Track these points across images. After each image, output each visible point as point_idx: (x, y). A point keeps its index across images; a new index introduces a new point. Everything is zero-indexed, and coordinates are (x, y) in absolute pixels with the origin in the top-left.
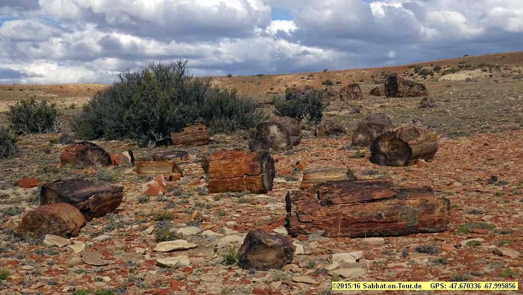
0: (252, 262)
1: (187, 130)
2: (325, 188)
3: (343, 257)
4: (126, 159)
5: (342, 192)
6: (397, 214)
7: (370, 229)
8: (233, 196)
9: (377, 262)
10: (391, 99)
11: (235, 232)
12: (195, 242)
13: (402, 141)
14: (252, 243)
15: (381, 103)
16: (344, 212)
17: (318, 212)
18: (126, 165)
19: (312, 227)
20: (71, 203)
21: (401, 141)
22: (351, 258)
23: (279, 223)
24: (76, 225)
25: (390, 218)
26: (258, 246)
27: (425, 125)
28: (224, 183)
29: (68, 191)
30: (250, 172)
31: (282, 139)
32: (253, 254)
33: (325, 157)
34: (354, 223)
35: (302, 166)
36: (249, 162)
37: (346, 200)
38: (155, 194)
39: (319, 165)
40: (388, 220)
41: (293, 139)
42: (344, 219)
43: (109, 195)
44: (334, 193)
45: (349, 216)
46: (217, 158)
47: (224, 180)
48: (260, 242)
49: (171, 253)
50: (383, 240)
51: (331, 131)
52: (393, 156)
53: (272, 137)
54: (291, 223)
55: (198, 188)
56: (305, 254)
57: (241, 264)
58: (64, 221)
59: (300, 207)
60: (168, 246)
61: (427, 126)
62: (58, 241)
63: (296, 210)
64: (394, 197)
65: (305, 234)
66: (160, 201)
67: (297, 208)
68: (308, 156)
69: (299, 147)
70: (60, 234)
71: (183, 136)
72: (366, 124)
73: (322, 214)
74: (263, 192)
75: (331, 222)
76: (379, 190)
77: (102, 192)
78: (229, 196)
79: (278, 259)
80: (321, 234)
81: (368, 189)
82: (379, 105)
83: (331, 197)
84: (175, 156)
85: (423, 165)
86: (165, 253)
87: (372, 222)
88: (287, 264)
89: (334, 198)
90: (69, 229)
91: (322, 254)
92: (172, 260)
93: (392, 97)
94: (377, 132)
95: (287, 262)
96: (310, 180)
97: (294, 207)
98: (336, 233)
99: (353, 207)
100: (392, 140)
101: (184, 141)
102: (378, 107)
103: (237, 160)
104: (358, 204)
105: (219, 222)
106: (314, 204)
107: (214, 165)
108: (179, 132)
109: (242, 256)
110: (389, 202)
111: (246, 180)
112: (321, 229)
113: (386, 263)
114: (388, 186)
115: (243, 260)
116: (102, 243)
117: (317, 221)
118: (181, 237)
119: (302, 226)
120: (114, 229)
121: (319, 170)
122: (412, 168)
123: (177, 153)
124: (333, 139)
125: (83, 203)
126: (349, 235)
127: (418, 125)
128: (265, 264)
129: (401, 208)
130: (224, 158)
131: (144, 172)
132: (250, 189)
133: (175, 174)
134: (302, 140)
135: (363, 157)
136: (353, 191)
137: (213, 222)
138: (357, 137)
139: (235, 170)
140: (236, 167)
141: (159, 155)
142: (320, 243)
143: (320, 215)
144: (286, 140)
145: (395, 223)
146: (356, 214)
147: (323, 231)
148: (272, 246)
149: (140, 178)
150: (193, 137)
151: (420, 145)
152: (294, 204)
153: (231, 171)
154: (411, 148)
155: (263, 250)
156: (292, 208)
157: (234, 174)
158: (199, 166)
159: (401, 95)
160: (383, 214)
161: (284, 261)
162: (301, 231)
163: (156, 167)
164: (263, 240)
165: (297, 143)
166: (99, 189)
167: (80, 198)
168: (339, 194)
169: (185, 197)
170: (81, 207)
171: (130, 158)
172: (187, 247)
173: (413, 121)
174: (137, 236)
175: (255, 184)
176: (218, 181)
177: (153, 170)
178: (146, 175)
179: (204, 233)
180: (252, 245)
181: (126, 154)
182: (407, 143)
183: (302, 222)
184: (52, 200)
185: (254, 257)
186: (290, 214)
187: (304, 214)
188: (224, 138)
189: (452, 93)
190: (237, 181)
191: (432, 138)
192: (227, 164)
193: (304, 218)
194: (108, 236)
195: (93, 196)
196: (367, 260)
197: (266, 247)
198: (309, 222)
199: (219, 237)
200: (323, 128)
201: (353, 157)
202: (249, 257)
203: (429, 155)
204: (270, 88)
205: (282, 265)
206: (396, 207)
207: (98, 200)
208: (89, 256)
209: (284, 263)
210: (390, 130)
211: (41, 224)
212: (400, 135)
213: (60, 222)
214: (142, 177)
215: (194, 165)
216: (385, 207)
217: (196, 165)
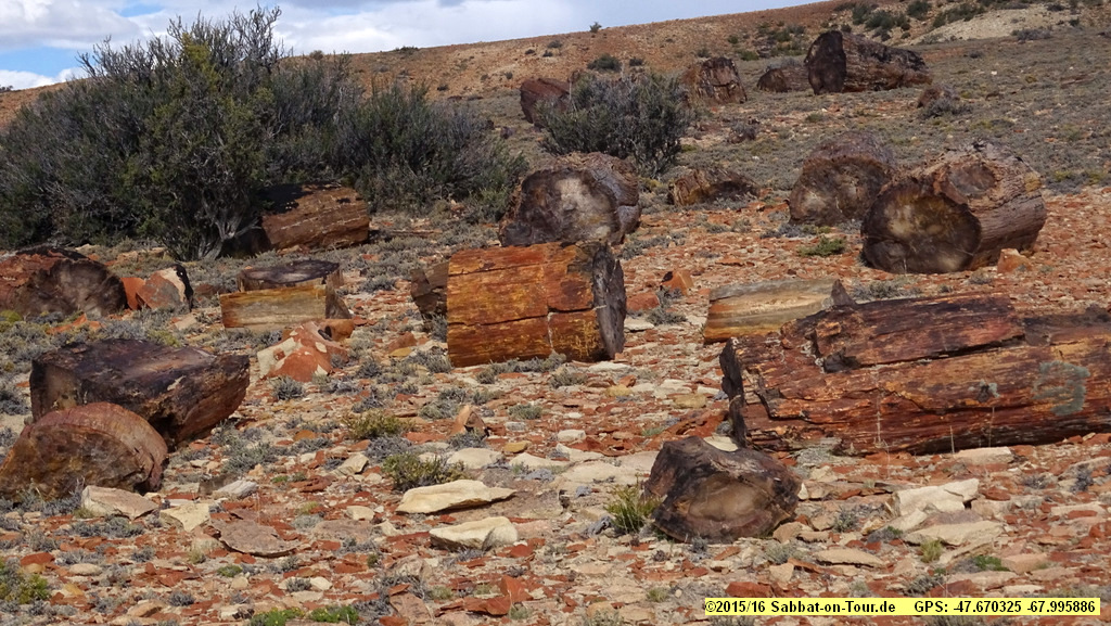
0: (692, 522)
1: (305, 204)
2: (832, 325)
3: (927, 498)
4: (170, 290)
5: (881, 333)
6: (1030, 385)
7: (960, 428)
8: (528, 370)
9: (1019, 504)
10: (831, 98)
11: (593, 455)
12: (500, 483)
13: (952, 201)
14: (683, 473)
15: (805, 110)
16: (890, 386)
17: (820, 390)
18: (173, 305)
19: (806, 430)
20: (123, 401)
21: (949, 201)
22: (950, 498)
23: (707, 426)
24: (153, 459)
25: (1012, 396)
26: (705, 479)
27: (1009, 155)
28: (493, 335)
29: (106, 371)
30: (563, 301)
31: (597, 216)
32: (694, 501)
33: (733, 259)
34: (917, 414)
35: (681, 284)
36: (561, 275)
37: (891, 354)
38: (308, 376)
39: (725, 278)
40: (1008, 402)
41: (625, 213)
42: (891, 405)
43: (218, 376)
44: (859, 336)
45: (903, 397)
46: (467, 270)
47: (491, 328)
48: (708, 470)
49: (446, 514)
50: (1009, 452)
51: (714, 190)
52: (927, 243)
53: (566, 212)
54: (747, 422)
55: (419, 354)
56: (811, 499)
57: (662, 529)
58: (126, 448)
59: (768, 378)
60: (435, 497)
61: (1012, 158)
62: (125, 502)
63: (756, 387)
64: (1020, 338)
65: (788, 449)
66: (333, 392)
67: (761, 383)
68: (682, 257)
69: (642, 235)
70: (120, 483)
71: (298, 224)
72: (826, 162)
73: (830, 395)
74: (604, 356)
75: (857, 414)
76: (978, 322)
77: (198, 370)
78: (517, 370)
79: (758, 512)
80: (831, 448)
81: (948, 321)
82: (801, 116)
83: (852, 348)
84: (305, 276)
85: (1014, 266)
86: (431, 517)
87: (965, 408)
88: (782, 523)
89: (858, 349)
90: (142, 471)
91: (860, 494)
92: (473, 529)
93: (831, 92)
94: (859, 184)
95: (784, 517)
96: (729, 315)
97: (750, 380)
98: (870, 442)
99: (913, 372)
100: (923, 200)
101: (301, 237)
102: (801, 121)
103: (525, 272)
104: (925, 364)
105: (534, 434)
106: (805, 368)
107: (460, 288)
108: (284, 211)
109: (661, 508)
110: (1006, 353)
111: (552, 324)
112: (830, 435)
113: (1045, 508)
114: (1000, 310)
115: (668, 518)
116: (246, 501)
117: (820, 413)
118: (460, 473)
119: (778, 429)
120: (252, 467)
121: (753, 288)
122: (987, 276)
123: (308, 266)
124: (725, 211)
125: (157, 402)
126: (904, 446)
127: (991, 156)
128: (726, 526)
129: (1039, 368)
130: (488, 268)
131: (243, 321)
132: (567, 351)
133: (335, 322)
134: (644, 218)
135: (838, 251)
136: (909, 329)
137: (517, 434)
138: (803, 199)
139: (521, 300)
140: (522, 291)
141: (260, 275)
142: (838, 470)
143: (826, 398)
144: (606, 218)
145: (1026, 409)
146: (920, 389)
147: (834, 441)
148: (741, 479)
149: (233, 337)
150: (325, 224)
151: (1000, 210)
152: (750, 371)
153: (511, 301)
154: (976, 220)
155: (718, 488)
156: (745, 384)
157: (518, 310)
158: (380, 299)
159: (856, 84)
160: (993, 387)
161: (776, 515)
162: (776, 443)
163: (279, 304)
164: (713, 463)
165: (634, 226)
166: (185, 362)
167: (145, 387)
168: (871, 338)
169: (394, 380)
170: (152, 412)
171: (180, 286)
172: (486, 497)
173: (976, 146)
174: (330, 480)
175: (581, 335)
176: (474, 332)
177: (269, 313)
178: (251, 328)
179: (513, 462)
180: (685, 478)
181: (170, 274)
182: (965, 205)
183: (778, 419)
184: (65, 397)
185: (696, 510)
186: (743, 400)
187: (782, 396)
188: (407, 224)
189: (994, 73)
190: (528, 330)
191: (1028, 189)
192: (499, 284)
193: (782, 408)
194: (253, 484)
195: (178, 381)
196: (995, 502)
197: (726, 480)
198: (797, 418)
199: (555, 471)
200: (693, 181)
201: (810, 254)
202: (683, 509)
203: (1025, 237)
204: (436, 86)
205: (771, 525)
206: (1027, 367)
207: (192, 392)
208: (240, 531)
209: (774, 520)
210: (916, 172)
211: (66, 461)
212: (944, 184)
213: (115, 453)
214: (240, 336)
215: (365, 296)
216: (997, 366)
217: (371, 296)
